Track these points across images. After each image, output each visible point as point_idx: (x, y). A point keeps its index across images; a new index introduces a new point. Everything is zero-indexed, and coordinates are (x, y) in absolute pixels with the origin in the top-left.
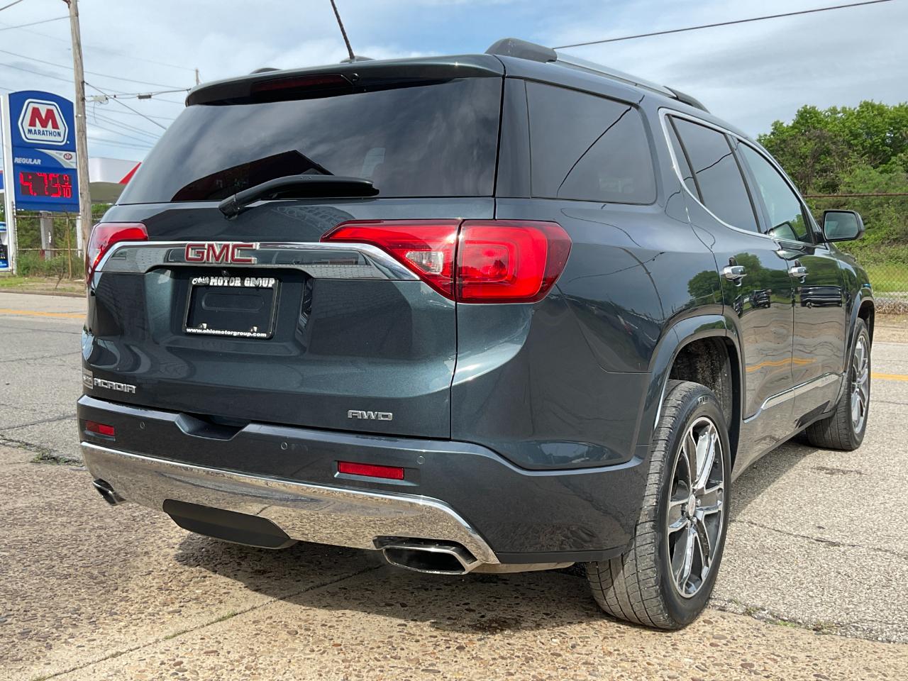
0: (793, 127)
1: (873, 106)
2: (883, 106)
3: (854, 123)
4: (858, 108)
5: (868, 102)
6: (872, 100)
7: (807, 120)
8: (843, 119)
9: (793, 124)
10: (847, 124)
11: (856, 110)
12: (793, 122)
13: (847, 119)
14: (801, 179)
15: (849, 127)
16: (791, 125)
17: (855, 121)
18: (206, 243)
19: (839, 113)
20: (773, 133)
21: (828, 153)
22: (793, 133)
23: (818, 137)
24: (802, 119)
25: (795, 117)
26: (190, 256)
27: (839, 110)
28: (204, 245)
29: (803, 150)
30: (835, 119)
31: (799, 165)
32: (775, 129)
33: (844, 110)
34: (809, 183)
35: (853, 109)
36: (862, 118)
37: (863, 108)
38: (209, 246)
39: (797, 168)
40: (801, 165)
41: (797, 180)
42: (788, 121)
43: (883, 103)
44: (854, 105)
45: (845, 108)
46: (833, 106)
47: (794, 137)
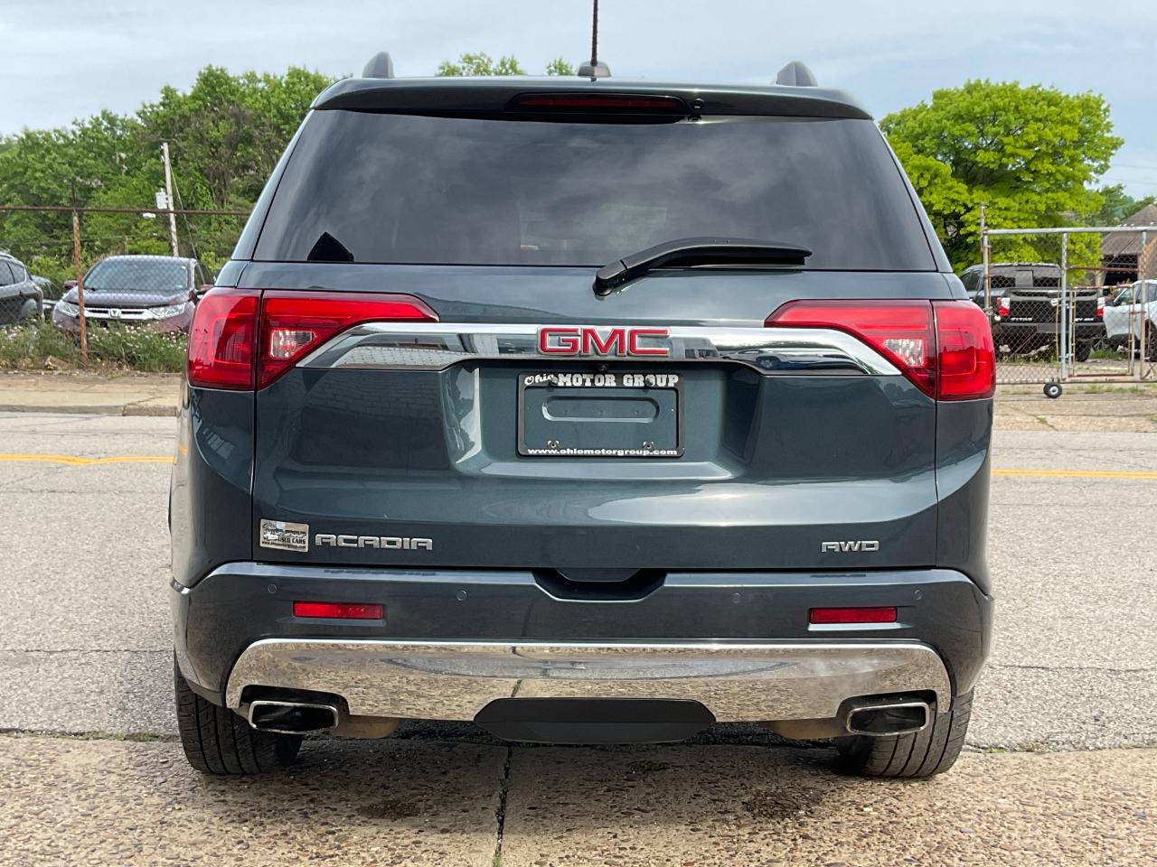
0: (194, 97)
1: (307, 76)
2: (321, 77)
3: (284, 100)
4: (286, 78)
5: (299, 70)
6: (305, 67)
7: (213, 88)
8: (267, 92)
9: (193, 93)
10: (273, 100)
11: (283, 80)
12: (192, 90)
13: (273, 91)
14: (215, 178)
15: (277, 106)
16: (189, 94)
17: (284, 96)
18: (580, 328)
19: (260, 81)
20: (163, 104)
21: (248, 140)
22: (194, 106)
23: (235, 115)
24: (207, 86)
25: (195, 83)
26: (548, 347)
27: (259, 77)
28: (576, 330)
29: (215, 133)
30: (255, 90)
31: (209, 157)
32: (167, 97)
33: (267, 79)
34: (225, 185)
35: (279, 78)
36: (294, 92)
37: (293, 77)
38: (586, 332)
39: (206, 160)
40: (213, 156)
41: (208, 179)
42: (186, 87)
43: (321, 73)
44: (281, 72)
45: (269, 76)
46: (251, 70)
47: (196, 112)
